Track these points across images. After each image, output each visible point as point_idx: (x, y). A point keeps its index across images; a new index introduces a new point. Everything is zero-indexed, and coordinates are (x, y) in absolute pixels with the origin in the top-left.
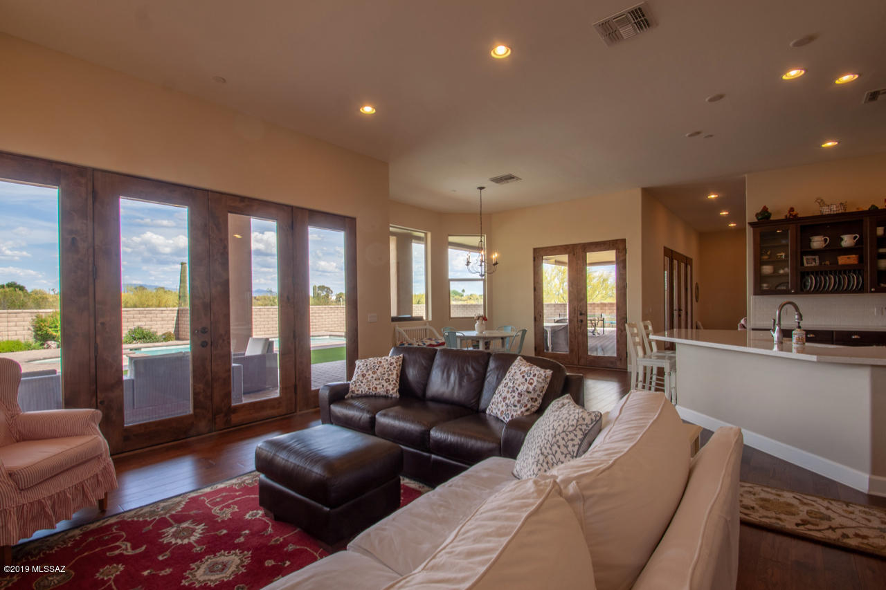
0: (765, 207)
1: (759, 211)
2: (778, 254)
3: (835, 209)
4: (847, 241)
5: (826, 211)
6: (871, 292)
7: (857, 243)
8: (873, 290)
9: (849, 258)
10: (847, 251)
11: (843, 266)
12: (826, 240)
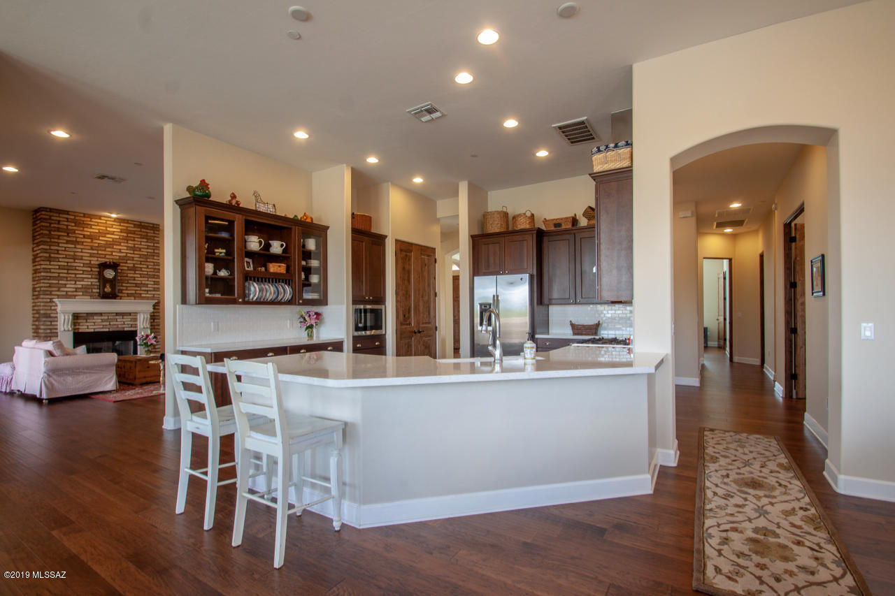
0: (203, 181)
1: (196, 184)
2: (216, 250)
3: (271, 210)
4: (277, 247)
5: (262, 208)
6: (299, 304)
7: (285, 251)
8: (301, 301)
9: (280, 266)
10: (276, 258)
11: (273, 273)
12: (260, 243)
